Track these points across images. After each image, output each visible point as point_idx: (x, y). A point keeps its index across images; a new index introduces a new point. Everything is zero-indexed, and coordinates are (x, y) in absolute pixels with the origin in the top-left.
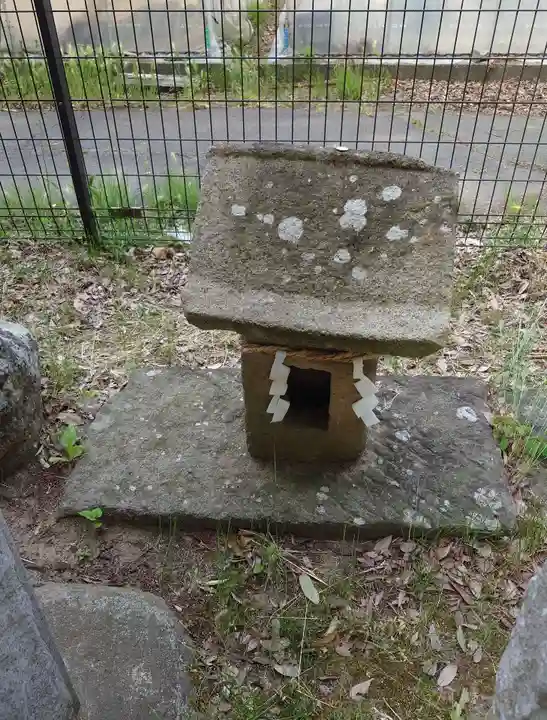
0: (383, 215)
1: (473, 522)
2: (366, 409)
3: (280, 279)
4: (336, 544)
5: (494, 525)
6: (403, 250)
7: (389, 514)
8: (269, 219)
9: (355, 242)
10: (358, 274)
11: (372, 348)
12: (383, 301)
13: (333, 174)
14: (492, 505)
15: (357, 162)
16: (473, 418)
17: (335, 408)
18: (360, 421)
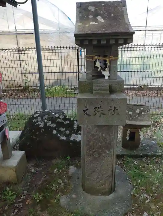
0: (141, 111)
1: (157, 154)
2: (141, 137)
3: (130, 119)
4: (139, 158)
5: (160, 154)
6: (144, 115)
7: (145, 153)
8: (127, 112)
9: (138, 114)
10: (139, 118)
11: (142, 127)
12: (143, 121)
13: (135, 107)
14: (159, 152)
15: (137, 105)
16: (154, 142)
17: (136, 137)
18: (140, 138)
